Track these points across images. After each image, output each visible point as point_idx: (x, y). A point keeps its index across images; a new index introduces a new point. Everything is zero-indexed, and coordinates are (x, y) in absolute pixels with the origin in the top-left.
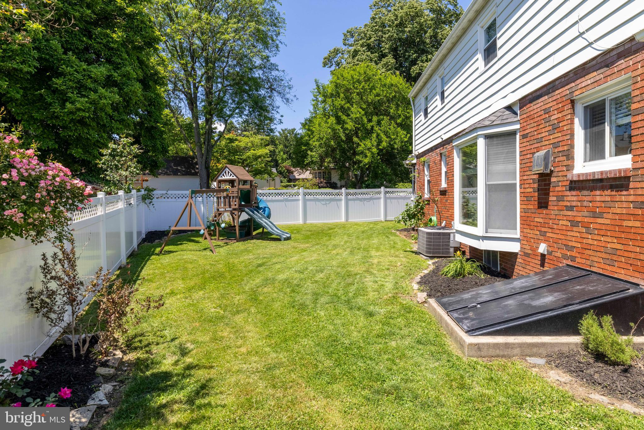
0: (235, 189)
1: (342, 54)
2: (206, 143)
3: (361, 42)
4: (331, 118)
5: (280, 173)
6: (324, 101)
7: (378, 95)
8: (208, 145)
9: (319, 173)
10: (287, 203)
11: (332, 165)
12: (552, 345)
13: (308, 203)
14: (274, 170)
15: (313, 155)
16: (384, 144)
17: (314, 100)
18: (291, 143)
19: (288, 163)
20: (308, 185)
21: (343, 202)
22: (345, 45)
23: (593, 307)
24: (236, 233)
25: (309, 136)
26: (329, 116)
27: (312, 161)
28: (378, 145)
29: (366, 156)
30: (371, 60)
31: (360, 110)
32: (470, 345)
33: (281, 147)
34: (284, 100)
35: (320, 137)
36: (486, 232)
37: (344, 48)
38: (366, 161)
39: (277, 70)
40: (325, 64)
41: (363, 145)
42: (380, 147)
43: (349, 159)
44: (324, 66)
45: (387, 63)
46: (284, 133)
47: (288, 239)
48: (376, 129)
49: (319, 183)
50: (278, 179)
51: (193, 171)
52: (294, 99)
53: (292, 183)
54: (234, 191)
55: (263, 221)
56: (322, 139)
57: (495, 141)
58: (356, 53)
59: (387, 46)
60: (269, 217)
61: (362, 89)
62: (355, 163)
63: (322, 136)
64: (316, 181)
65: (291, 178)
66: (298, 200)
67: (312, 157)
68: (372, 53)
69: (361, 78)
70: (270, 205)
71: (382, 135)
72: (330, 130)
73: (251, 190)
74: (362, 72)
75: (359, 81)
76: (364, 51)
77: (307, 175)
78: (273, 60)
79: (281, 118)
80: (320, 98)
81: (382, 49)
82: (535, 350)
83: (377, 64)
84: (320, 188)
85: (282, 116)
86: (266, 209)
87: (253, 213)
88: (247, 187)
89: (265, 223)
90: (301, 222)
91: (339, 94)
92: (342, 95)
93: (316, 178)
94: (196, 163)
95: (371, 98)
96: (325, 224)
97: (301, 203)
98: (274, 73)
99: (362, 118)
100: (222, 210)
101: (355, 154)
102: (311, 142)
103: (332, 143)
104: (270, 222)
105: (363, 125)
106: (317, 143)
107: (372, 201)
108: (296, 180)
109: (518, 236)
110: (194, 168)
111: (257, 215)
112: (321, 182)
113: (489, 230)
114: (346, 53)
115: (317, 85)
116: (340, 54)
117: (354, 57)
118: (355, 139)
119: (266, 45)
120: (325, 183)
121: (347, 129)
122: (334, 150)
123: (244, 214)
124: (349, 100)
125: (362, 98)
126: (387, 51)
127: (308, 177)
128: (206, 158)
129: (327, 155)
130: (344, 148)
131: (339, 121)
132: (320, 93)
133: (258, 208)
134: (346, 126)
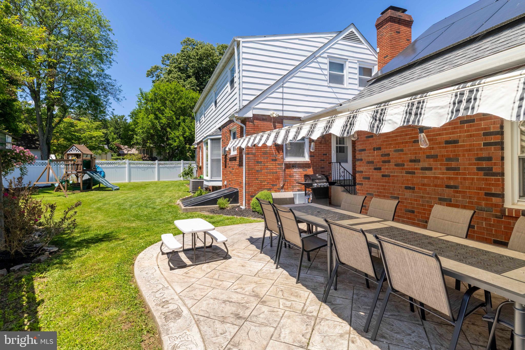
0: (81, 159)
1: (161, 70)
2: (48, 125)
3: (174, 65)
4: (151, 115)
5: (111, 149)
6: (146, 103)
7: (183, 103)
8: (49, 127)
9: (143, 150)
10: (117, 169)
11: (151, 145)
12: (210, 207)
13: (132, 169)
14: (106, 147)
15: (138, 138)
16: (187, 134)
17: (138, 102)
18: (121, 126)
19: (117, 142)
20: (134, 158)
21: (156, 169)
22: (163, 64)
23: (224, 196)
24: (80, 187)
25: (135, 126)
26: (149, 114)
27: (137, 142)
28: (184, 134)
29: (175, 141)
30: (181, 78)
31: (171, 112)
32: (184, 209)
33: (112, 129)
34: (116, 99)
35: (142, 127)
36: (211, 178)
37: (163, 66)
38: (175, 144)
39: (110, 79)
40: (148, 75)
41: (173, 134)
42: (185, 136)
43: (163, 142)
44: (148, 76)
45: (191, 81)
46: (115, 118)
47: (118, 189)
48: (182, 124)
49: (143, 157)
50: (109, 154)
51: (33, 146)
52: (123, 99)
53: (121, 157)
54: (79, 161)
55: (100, 180)
56: (144, 128)
57: (214, 141)
58: (170, 72)
59: (191, 71)
60: (104, 177)
61: (173, 98)
62: (168, 145)
63: (144, 126)
64: (141, 156)
65: (120, 153)
66: (125, 167)
67: (136, 139)
68: (181, 73)
69: (173, 91)
70: (104, 170)
71: (186, 129)
72: (150, 123)
73: (91, 160)
74: (173, 87)
75: (171, 94)
76: (176, 71)
77: (134, 151)
78: (107, 72)
79: (113, 111)
80: (143, 101)
81: (188, 72)
82: (204, 209)
83: (185, 81)
84: (143, 160)
85: (114, 110)
86: (102, 172)
87: (93, 174)
88: (89, 158)
89: (102, 180)
90: (127, 181)
91: (157, 100)
92: (159, 101)
93: (141, 153)
94: (37, 140)
95: (178, 104)
96: (143, 182)
97: (127, 169)
98: (107, 81)
99: (172, 117)
100: (70, 172)
101: (168, 139)
102: (136, 129)
103: (152, 131)
104: (105, 180)
105: (173, 121)
106: (141, 131)
107: (175, 168)
108: (124, 154)
109: (221, 179)
110: (34, 144)
111: (95, 176)
112: (145, 157)
113: (212, 178)
114: (163, 70)
115: (141, 92)
116: (160, 70)
117: (169, 74)
118: (168, 130)
119: (102, 61)
120: (148, 157)
121: (162, 123)
122: (152, 136)
123: (86, 175)
124: (164, 104)
125: (173, 104)
126: (191, 74)
127: (134, 153)
128: (48, 137)
129: (148, 138)
130: (160, 135)
131: (157, 118)
132: (143, 98)
133: (96, 172)
134: (161, 121)
